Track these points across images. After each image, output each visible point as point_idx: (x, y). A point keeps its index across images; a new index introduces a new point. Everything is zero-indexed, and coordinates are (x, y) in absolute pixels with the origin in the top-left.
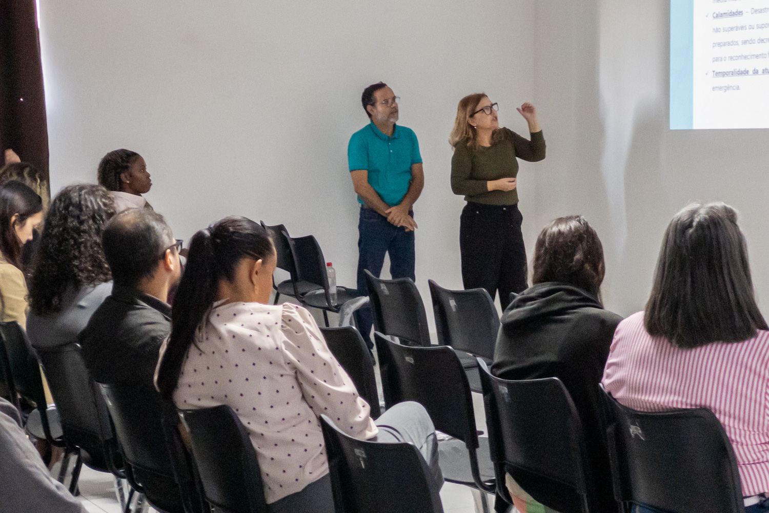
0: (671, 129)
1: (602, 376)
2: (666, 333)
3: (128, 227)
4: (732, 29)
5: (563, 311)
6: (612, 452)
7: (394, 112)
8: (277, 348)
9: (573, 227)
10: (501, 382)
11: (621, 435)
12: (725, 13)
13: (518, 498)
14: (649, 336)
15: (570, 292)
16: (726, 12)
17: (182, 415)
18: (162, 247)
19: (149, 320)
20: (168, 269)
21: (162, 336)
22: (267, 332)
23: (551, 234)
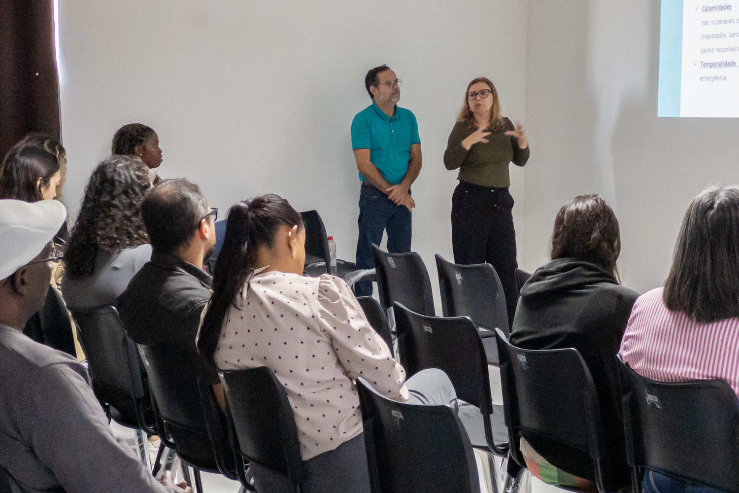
0: (659, 115)
1: (618, 349)
2: (685, 308)
3: (165, 198)
4: (720, 22)
5: (581, 286)
6: (626, 421)
7: (396, 93)
8: (313, 317)
9: (590, 206)
10: (520, 352)
11: (636, 404)
12: (714, 7)
13: (531, 460)
14: (667, 310)
15: (589, 268)
16: (715, 5)
17: (222, 375)
18: (198, 217)
19: (188, 286)
20: (203, 238)
21: (200, 300)
22: (304, 301)
23: (569, 213)
